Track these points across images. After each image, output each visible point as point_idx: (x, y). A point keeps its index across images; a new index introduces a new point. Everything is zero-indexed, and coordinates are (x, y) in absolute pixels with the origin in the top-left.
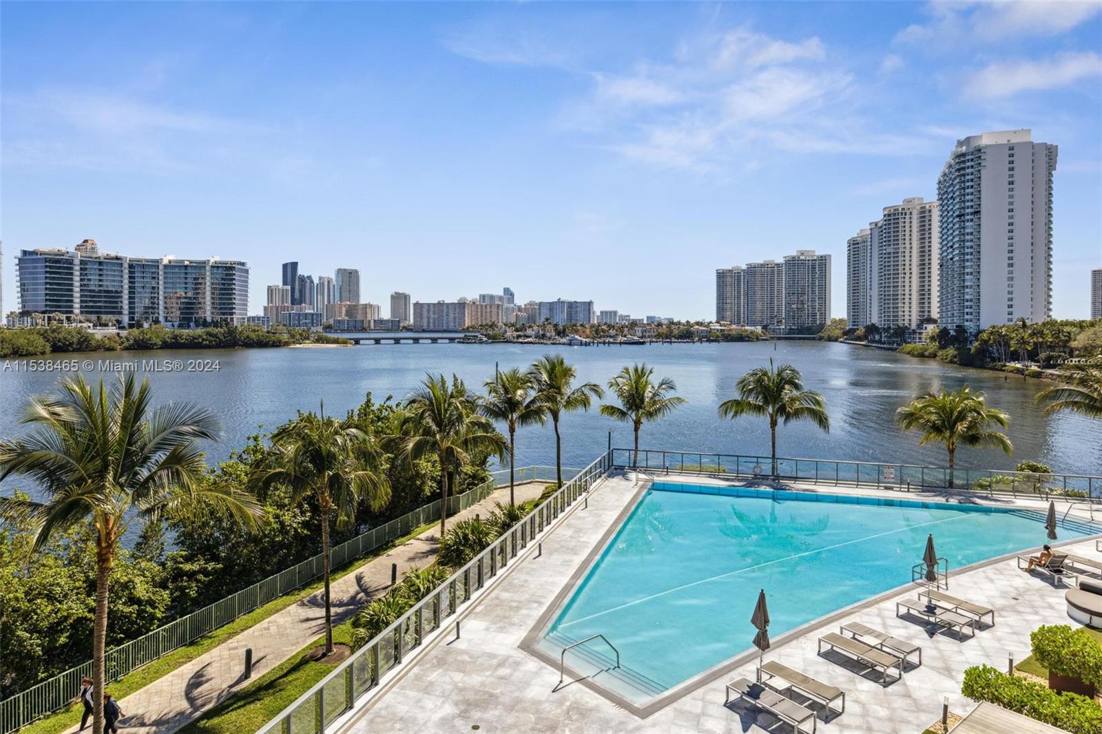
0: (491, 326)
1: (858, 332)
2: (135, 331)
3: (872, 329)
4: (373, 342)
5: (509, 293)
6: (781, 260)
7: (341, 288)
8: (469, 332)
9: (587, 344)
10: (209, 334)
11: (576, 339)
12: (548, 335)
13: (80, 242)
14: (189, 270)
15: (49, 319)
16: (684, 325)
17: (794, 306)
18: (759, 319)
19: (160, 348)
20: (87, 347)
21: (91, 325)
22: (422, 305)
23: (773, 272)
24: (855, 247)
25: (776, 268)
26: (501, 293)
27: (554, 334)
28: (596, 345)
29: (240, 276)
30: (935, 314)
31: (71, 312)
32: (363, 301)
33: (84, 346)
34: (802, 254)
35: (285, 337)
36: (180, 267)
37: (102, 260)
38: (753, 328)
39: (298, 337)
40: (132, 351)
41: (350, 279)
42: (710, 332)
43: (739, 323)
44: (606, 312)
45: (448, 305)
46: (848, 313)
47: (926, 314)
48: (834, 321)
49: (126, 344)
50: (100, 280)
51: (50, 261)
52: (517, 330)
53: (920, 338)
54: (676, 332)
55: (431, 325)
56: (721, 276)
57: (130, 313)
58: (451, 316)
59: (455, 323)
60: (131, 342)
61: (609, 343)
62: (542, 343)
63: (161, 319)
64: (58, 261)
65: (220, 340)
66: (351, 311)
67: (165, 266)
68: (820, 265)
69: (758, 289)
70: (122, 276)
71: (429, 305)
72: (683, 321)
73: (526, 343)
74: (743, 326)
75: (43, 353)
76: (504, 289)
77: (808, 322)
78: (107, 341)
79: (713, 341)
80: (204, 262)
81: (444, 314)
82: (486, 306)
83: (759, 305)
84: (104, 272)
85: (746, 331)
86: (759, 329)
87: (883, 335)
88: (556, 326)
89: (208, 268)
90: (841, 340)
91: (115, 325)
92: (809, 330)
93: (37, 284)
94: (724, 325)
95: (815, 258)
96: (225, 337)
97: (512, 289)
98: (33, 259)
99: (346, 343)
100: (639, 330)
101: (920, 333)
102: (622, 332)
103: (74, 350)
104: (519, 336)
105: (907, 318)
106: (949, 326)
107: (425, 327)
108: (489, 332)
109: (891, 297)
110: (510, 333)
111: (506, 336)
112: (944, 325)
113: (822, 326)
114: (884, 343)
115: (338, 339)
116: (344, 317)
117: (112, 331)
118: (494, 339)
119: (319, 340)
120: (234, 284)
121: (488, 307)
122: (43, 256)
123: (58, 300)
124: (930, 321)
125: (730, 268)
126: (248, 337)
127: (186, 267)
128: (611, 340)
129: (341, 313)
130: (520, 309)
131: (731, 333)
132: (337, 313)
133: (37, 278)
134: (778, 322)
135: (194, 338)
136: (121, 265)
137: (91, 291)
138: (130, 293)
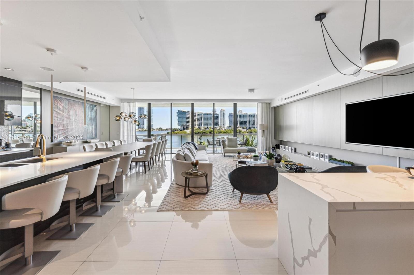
2: (250, 130)
21: (241, 129)
37: (243, 114)
57: (249, 126)
60: (249, 132)
67: (256, 115)
78: (244, 132)
84: (244, 117)
91: (246, 129)
93: (232, 120)
98: (231, 116)
136: (247, 115)
137: (241, 121)
138: (249, 121)
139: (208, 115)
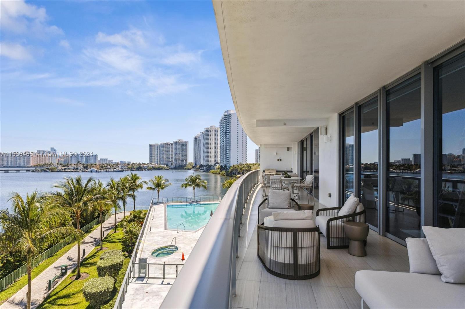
0: (50, 165)
1: (197, 167)
3: (201, 166)
5: (53, 150)
6: (172, 142)
8: (37, 167)
9: (99, 172)
11: (94, 170)
12: (80, 168)
16: (138, 164)
17: (177, 158)
18: (164, 162)
23: (169, 146)
24: (196, 139)
25: (171, 145)
26: (50, 150)
27: (82, 168)
28: (103, 172)
30: (219, 161)
34: (179, 141)
38: (163, 165)
42: (148, 167)
43: (157, 164)
44: (103, 159)
46: (194, 160)
47: (216, 161)
48: (189, 163)
52: (64, 166)
53: (215, 168)
54: (135, 167)
56: (151, 146)
58: (22, 159)
59: (24, 162)
61: (109, 171)
62: (77, 172)
68: (185, 145)
69: (164, 152)
72: (138, 163)
73: (69, 172)
74: (160, 165)
76: (51, 148)
77: (181, 164)
79: (149, 170)
81: (18, 159)
83: (165, 157)
85: (161, 166)
86: (165, 166)
87: (205, 168)
88: (83, 164)
90: (192, 169)
92: (182, 166)
94: (153, 164)
95: (183, 142)
97: (55, 149)
100: (120, 166)
101: (215, 167)
102: (113, 167)
104: (65, 169)
105: (211, 162)
106: (223, 165)
107: (5, 164)
108: (49, 167)
109: (207, 156)
110: (60, 167)
111: (58, 169)
112: (221, 165)
113: (186, 165)
114: (205, 170)
118: (52, 170)
124: (218, 163)
125: (154, 144)
128: (110, 170)
130: (60, 157)
131: (156, 167)
134: (171, 163)
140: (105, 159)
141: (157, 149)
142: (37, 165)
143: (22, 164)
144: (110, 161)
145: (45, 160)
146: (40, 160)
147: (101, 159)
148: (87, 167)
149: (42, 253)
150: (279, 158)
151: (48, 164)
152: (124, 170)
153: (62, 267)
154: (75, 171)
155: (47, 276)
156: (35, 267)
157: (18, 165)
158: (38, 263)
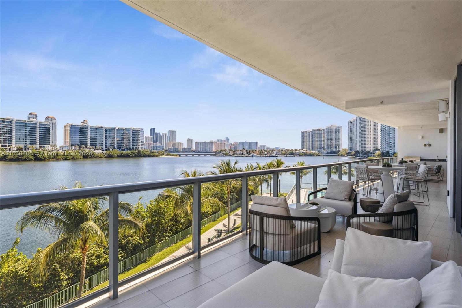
0: (225, 150)
1: (352, 153)
2: (108, 152)
3: (357, 152)
4: (185, 156)
5: (227, 139)
6: (324, 128)
7: (170, 137)
8: (217, 152)
9: (258, 157)
10: (132, 152)
11: (255, 155)
12: (244, 153)
13: (82, 121)
14: (125, 131)
15: (80, 147)
16: (290, 150)
17: (329, 144)
18: (316, 148)
19: (116, 157)
20: (93, 157)
21: (94, 149)
22: (198, 143)
23: (321, 132)
24: (351, 124)
25: (322, 131)
26: (225, 139)
27: (246, 153)
28: (261, 157)
29: (142, 133)
30: (379, 147)
31: (87, 145)
32: (178, 141)
33: (92, 157)
34: (332, 126)
35: (157, 154)
36: (122, 130)
37: (97, 128)
38: (315, 152)
39: (161, 154)
40: (107, 158)
41: (173, 133)
43: (309, 150)
44: (262, 146)
45: (207, 143)
46: (348, 146)
47: (376, 147)
48: (343, 149)
49: (106, 156)
50: (96, 135)
51: (81, 128)
52: (233, 152)
53: (374, 155)
54: (288, 153)
55: (201, 150)
56: (303, 133)
57: (106, 145)
58: (208, 147)
59: (210, 149)
60: (107, 155)
61: (266, 156)
62: (243, 156)
63: (116, 147)
64: (83, 128)
65: (136, 155)
66: (174, 145)
67: (117, 130)
68: (338, 130)
69: (316, 138)
70: (103, 133)
71: (201, 143)
72: (290, 149)
73: (237, 156)
74: (311, 151)
75: (81, 159)
76: (226, 137)
77: (334, 150)
78: (99, 155)
79: (301, 156)
80: (130, 129)
81: (206, 146)
82: (220, 144)
83: (316, 144)
84: (98, 132)
85: (312, 153)
86: (317, 152)
87: (361, 154)
88: (247, 150)
89: (131, 130)
90: (346, 156)
91: (101, 149)
92: (335, 152)
93: (76, 136)
94: (305, 150)
95: (336, 127)
96: (137, 154)
97: (229, 138)
98: (75, 127)
99: (177, 156)
100: (275, 152)
101: (374, 154)
102: (269, 153)
103: (90, 158)
104: (234, 154)
105: (369, 148)
106: (384, 151)
107: (199, 151)
108: (224, 152)
109: (364, 141)
110: (231, 153)
112: (382, 151)
113: (339, 151)
114: (361, 157)
115: (174, 154)
116: (171, 147)
117: (100, 151)
118: (226, 155)
119: (167, 155)
120: (140, 136)
121: (221, 144)
122: (78, 127)
123: (83, 141)
124: (377, 149)
125: (306, 131)
126: (145, 154)
127: (124, 130)
128: (266, 155)
129: (170, 145)
130: (231, 145)
131: (307, 153)
132: (169, 146)
133: (76, 134)
134: (323, 149)
135: (127, 154)
136: (103, 129)
137: (92, 138)
138: (106, 139)
139: (28, 125)
140: (263, 146)
141: (309, 135)
142: (217, 151)
143: (208, 151)
144: (267, 148)
145: (222, 147)
146: (219, 147)
147: (260, 146)
148: (249, 152)
149: (208, 217)
150: (426, 143)
151: (223, 150)
152: (279, 155)
153: (218, 230)
154: (241, 156)
155: (209, 235)
156: (204, 226)
157: (206, 151)
158: (206, 224)
